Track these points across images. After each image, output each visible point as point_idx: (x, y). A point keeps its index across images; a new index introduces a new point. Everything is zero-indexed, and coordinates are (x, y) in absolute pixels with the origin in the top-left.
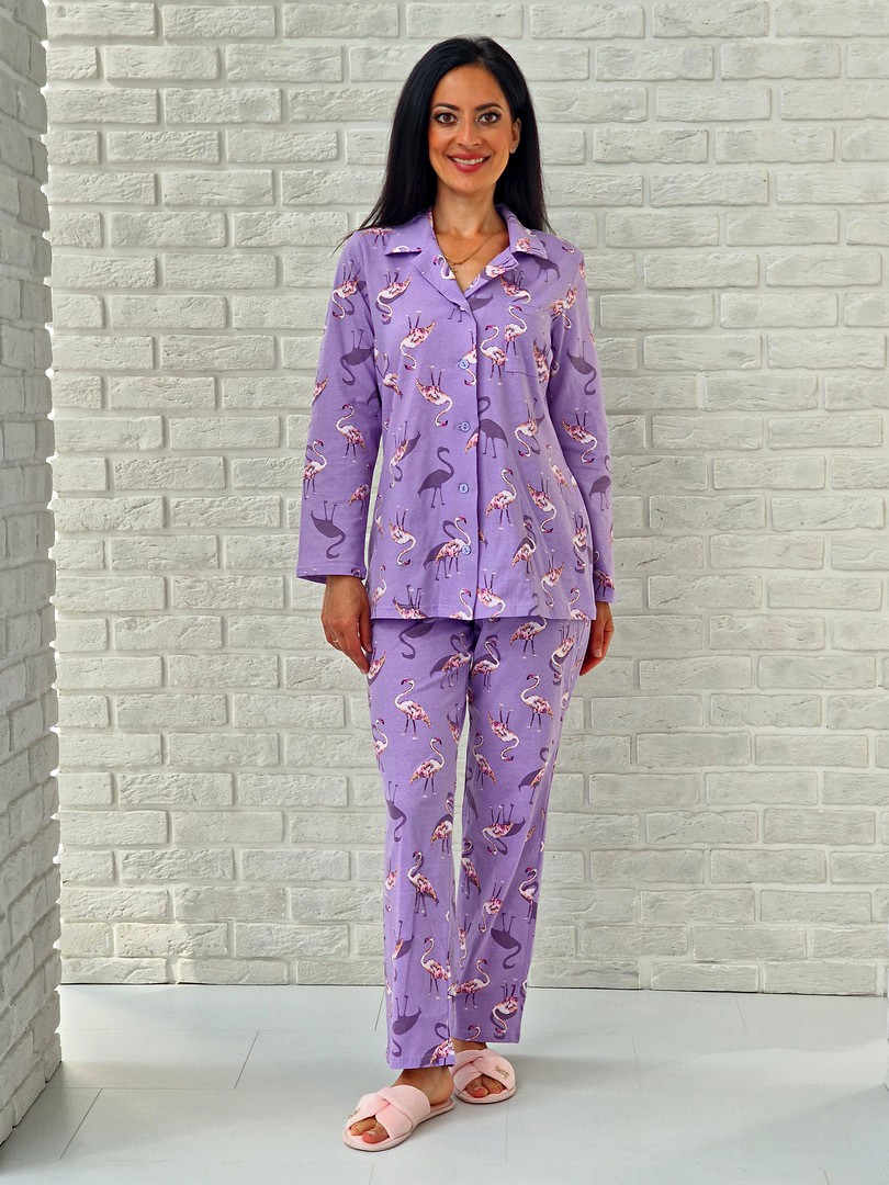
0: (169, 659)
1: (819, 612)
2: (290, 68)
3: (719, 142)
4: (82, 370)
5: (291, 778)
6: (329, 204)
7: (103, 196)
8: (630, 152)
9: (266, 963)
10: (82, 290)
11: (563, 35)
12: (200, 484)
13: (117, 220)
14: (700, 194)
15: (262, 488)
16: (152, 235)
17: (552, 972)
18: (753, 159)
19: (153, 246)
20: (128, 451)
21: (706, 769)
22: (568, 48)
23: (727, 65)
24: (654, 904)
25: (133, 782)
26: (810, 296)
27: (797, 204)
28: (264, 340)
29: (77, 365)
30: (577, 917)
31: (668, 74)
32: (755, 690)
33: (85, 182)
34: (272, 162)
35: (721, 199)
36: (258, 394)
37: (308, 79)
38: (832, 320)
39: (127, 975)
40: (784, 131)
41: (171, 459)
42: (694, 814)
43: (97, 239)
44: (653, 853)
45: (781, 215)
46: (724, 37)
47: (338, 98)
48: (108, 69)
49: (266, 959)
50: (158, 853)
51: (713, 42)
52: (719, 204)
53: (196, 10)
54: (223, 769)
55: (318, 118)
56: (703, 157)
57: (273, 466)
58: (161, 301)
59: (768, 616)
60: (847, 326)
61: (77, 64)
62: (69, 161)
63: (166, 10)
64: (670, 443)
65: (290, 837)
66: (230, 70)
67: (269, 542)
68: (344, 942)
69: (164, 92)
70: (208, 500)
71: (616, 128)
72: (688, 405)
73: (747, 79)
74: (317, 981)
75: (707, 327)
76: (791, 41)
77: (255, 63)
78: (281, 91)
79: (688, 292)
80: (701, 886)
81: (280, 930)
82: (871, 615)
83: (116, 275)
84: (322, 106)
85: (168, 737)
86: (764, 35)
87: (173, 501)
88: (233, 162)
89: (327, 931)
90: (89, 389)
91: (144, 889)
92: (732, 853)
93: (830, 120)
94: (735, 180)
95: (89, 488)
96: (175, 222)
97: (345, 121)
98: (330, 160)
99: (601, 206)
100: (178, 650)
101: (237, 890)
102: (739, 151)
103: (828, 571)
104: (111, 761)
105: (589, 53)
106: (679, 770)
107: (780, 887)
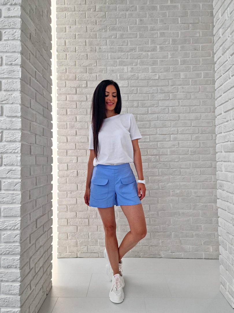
0: (78, 199)
1: (190, 189)
3: (170, 110)
4: (63, 149)
5: (99, 219)
7: (67, 120)
8: (155, 112)
10: (63, 136)
11: (144, 93)
12: (83, 169)
13: (69, 124)
17: (145, 255)
18: (176, 113)
19: (76, 128)
20: (71, 163)
21: (171, 217)
23: (171, 97)
24: (162, 242)
25: (71, 220)
26: (186, 135)
30: (149, 245)
31: (161, 99)
32: (179, 203)
33: (64, 118)
38: (190, 139)
39: (70, 256)
40: (181, 108)
41: (78, 164)
42: (169, 226)
43: (66, 127)
44: (162, 233)
48: (68, 99)
49: (94, 253)
50: (75, 234)
51: (168, 94)
52: (171, 120)
53: (83, 89)
54: (87, 218)
58: (77, 137)
59: (181, 191)
60: (193, 140)
61: (62, 98)
62: (61, 115)
63: (78, 89)
64: (163, 161)
65: (99, 230)
66: (88, 99)
69: (77, 103)
70: (85, 171)
71: (153, 108)
72: (166, 154)
75: (169, 141)
76: (182, 93)
79: (165, 135)
80: (171, 239)
81: (97, 247)
82: (199, 190)
83: (69, 133)
85: (77, 213)
86: (178, 92)
87: (79, 171)
91: (73, 241)
92: (176, 233)
93: (189, 106)
95: (64, 170)
96: (79, 124)
99: (150, 121)
100: (79, 197)
101: (89, 240)
102: (174, 111)
103: (191, 182)
104: (67, 217)
105: (148, 96)
106: (166, 217)
107: (185, 239)
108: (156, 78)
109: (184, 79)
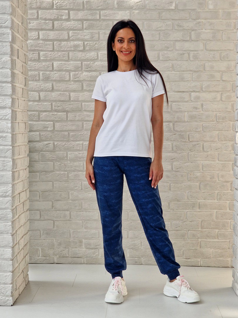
0: (54, 182)
1: (215, 172)
2: (85, 37)
3: (191, 55)
4: (34, 111)
5: (84, 212)
6: (95, 70)
7: (40, 68)
8: (169, 58)
9: (78, 259)
10: (34, 91)
11: (153, 29)
12: (62, 139)
13: (43, 74)
15: (78, 140)
16: (51, 78)
17: (149, 261)
18: (199, 60)
19: (52, 80)
20: (45, 131)
21: (187, 210)
22: (154, 32)
23: (193, 37)
24: (174, 244)
25: (45, 213)
26: (213, 94)
28: (79, 103)
29: (32, 109)
31: (178, 39)
32: (200, 191)
33: (35, 65)
34: (81, 60)
36: (77, 117)
38: (219, 99)
39: (43, 261)
40: (207, 53)
41: (55, 133)
42: (184, 222)
43: (38, 79)
44: (174, 231)
47: (97, 44)
48: (41, 37)
49: (78, 257)
50: (51, 231)
51: (190, 31)
52: (191, 71)
53: (63, 23)
54: (67, 210)
57: (81, 135)
58: (53, 94)
59: (203, 172)
60: (222, 101)
61: (33, 36)
62: (31, 59)
63: (56, 23)
64: (179, 130)
65: (84, 227)
66: (71, 37)
67: (79, 154)
68: (97, 253)
69: (55, 43)
70: (64, 143)
71: (166, 52)
72: (183, 120)
74: (90, 263)
75: (188, 101)
76: (209, 31)
77: (77, 36)
78: (83, 43)
79: (183, 92)
80: (186, 240)
81: (81, 250)
82: (228, 172)
83: (42, 87)
85: (54, 202)
86: (202, 29)
87: (56, 143)
88: (72, 60)
89: (93, 251)
90: (35, 115)
91: (48, 240)
92: (194, 231)
93: (218, 50)
95: (35, 140)
96: (57, 75)
98: (95, 59)
100: (57, 180)
101: (71, 240)
102: (196, 58)
103: (217, 162)
104: (40, 208)
105: (159, 34)
106: (181, 211)
107: (205, 240)
108: (171, 8)
109: (213, 9)
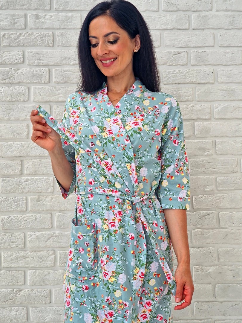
14: (185, 79)
27: (226, 83)
35: (193, 81)
37: (10, 28)
45: (220, 88)
46: (193, 11)
55: (14, 45)
56: (185, 63)
73: (204, 29)
84: (16, 40)
94: (200, 73)
97: (26, 46)
